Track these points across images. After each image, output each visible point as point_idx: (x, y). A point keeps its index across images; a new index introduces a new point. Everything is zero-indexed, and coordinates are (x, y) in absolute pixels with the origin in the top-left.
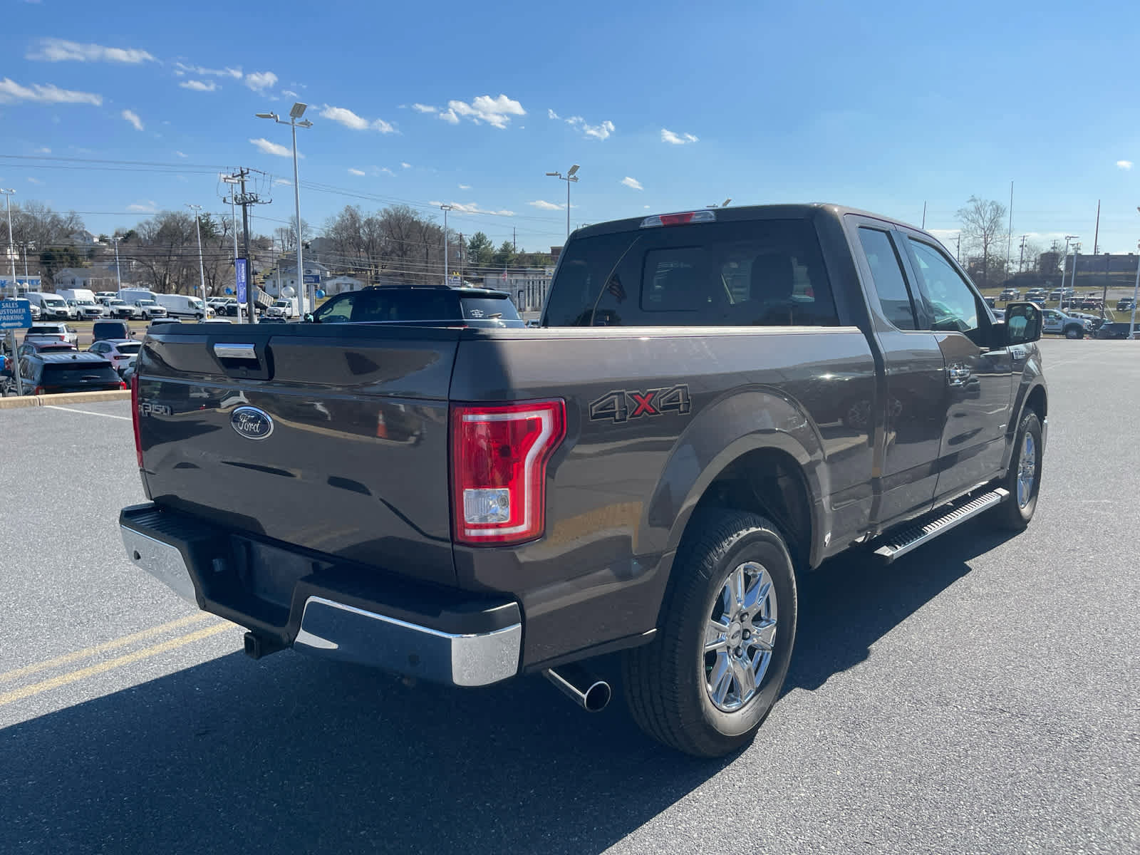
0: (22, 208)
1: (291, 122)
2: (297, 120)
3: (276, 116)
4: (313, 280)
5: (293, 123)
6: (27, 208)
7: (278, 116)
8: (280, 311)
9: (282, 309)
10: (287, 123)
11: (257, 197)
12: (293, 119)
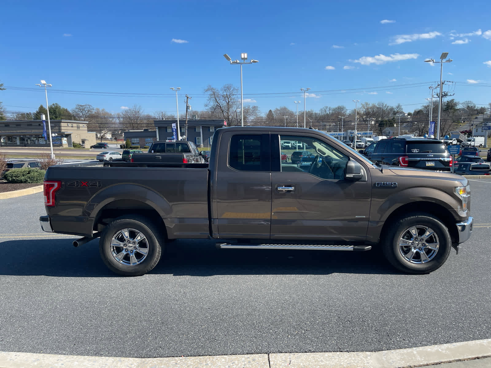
0: (376, 105)
1: (440, 62)
2: (444, 61)
3: (433, 60)
4: (487, 129)
5: (442, 62)
6: (378, 105)
7: (434, 60)
8: (468, 143)
9: (469, 143)
10: (439, 62)
11: (447, 93)
12: (441, 60)
